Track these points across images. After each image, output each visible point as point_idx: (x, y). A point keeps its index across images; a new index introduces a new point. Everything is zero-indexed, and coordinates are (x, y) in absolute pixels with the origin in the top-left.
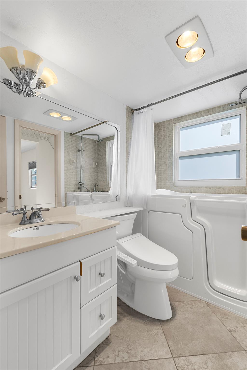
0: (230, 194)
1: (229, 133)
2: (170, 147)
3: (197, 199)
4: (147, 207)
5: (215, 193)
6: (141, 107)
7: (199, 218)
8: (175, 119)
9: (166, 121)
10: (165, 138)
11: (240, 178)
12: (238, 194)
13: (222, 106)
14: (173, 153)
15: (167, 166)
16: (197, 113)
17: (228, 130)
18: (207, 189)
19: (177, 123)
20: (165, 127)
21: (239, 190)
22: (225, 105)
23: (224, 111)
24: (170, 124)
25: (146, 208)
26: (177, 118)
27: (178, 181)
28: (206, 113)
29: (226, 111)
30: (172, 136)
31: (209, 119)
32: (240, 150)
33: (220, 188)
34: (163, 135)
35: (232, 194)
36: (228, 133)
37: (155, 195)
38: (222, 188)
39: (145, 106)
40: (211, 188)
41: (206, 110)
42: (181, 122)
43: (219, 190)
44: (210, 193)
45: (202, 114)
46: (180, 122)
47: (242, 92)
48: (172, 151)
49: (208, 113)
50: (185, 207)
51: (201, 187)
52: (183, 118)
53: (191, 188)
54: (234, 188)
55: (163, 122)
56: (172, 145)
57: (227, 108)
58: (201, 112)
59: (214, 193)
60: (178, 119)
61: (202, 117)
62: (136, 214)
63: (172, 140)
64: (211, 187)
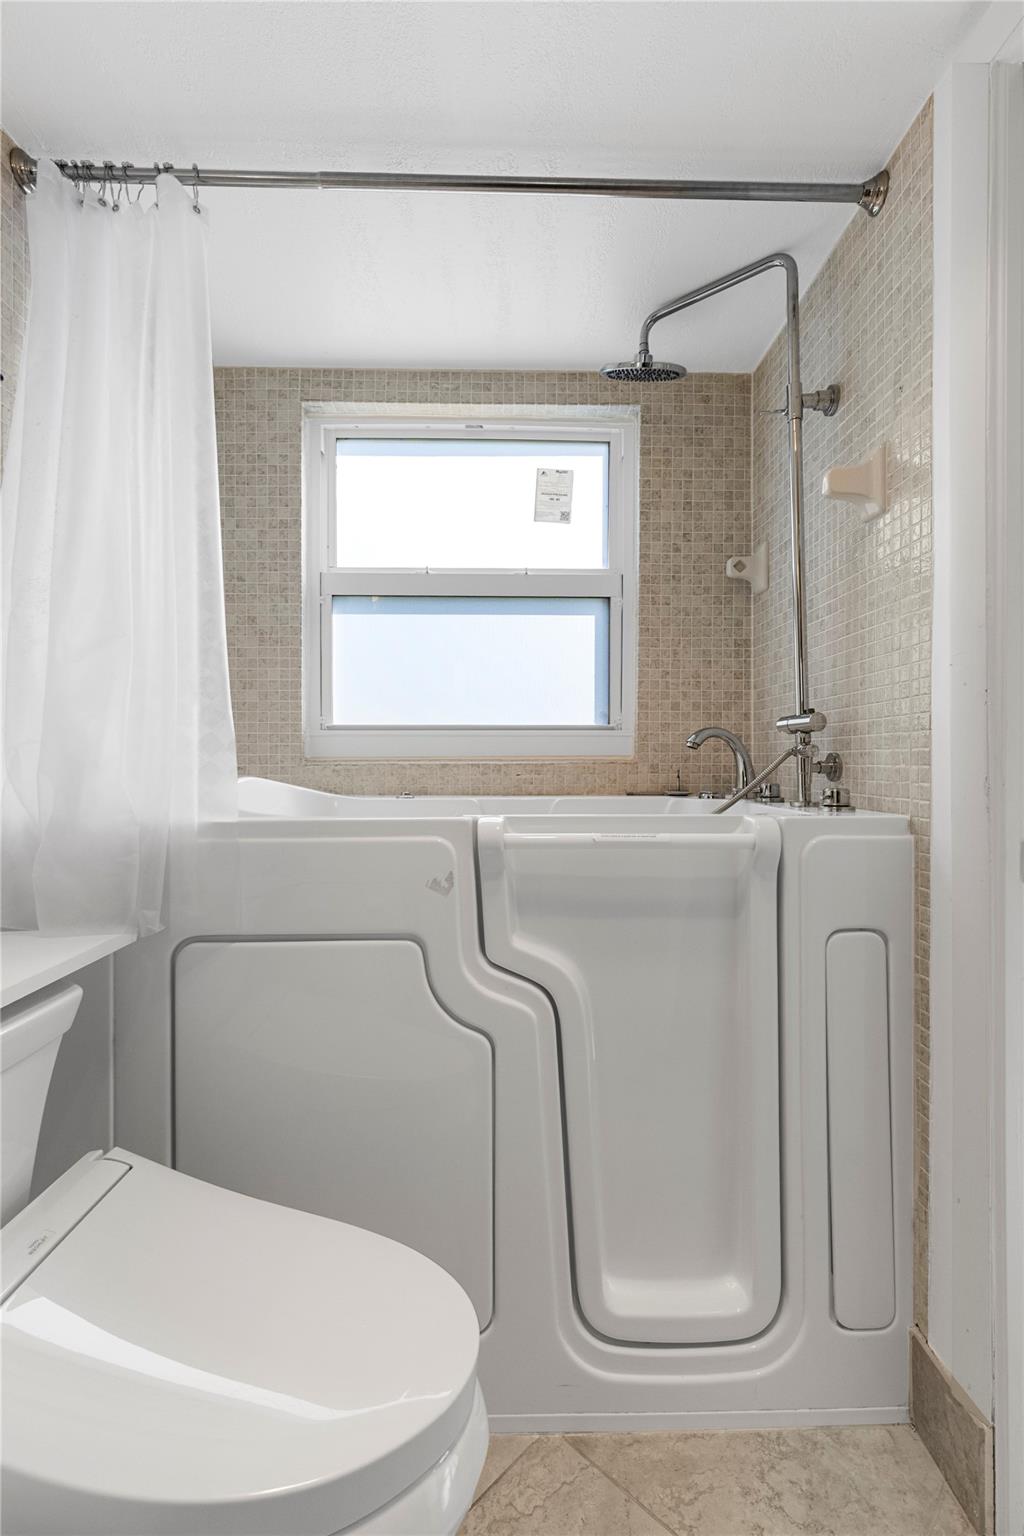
0: (578, 794)
1: (565, 517)
2: (282, 533)
3: (512, 836)
4: (164, 918)
5: (519, 795)
6: (99, 164)
7: (525, 945)
8: (316, 372)
9: (261, 371)
10: (254, 469)
11: (611, 725)
12: (611, 794)
13: (551, 374)
14: (299, 565)
15: (262, 641)
16: (434, 374)
17: (562, 499)
18: (483, 774)
19: (324, 400)
20: (251, 407)
21: (612, 777)
22: (562, 376)
23: (559, 404)
24: (282, 395)
25: (157, 928)
26: (327, 372)
27: (329, 728)
28: (476, 386)
29: (565, 404)
30: (299, 470)
31: (486, 427)
32: (609, 598)
33: (538, 769)
34: (241, 449)
35: (588, 794)
36: (563, 514)
37: (233, 818)
38: (545, 769)
39: (137, 165)
40: (499, 771)
41: (476, 374)
42: (347, 398)
43: (533, 776)
44: (494, 795)
45: (457, 388)
46: (345, 400)
47: (655, 319)
48: (299, 554)
49: (489, 390)
50: (447, 891)
51: (455, 766)
52: (361, 383)
53: (403, 767)
54: (594, 769)
55: (238, 370)
56: (297, 523)
57: (568, 392)
58: (456, 374)
59: (514, 795)
60: (332, 378)
61: (458, 402)
62: (75, 994)
63: (299, 489)
64: (500, 766)
